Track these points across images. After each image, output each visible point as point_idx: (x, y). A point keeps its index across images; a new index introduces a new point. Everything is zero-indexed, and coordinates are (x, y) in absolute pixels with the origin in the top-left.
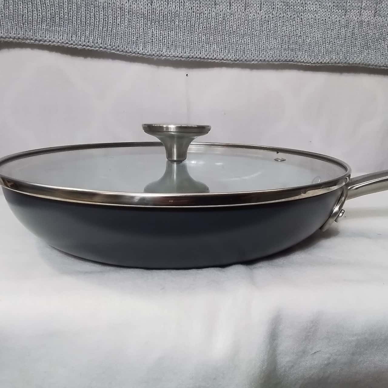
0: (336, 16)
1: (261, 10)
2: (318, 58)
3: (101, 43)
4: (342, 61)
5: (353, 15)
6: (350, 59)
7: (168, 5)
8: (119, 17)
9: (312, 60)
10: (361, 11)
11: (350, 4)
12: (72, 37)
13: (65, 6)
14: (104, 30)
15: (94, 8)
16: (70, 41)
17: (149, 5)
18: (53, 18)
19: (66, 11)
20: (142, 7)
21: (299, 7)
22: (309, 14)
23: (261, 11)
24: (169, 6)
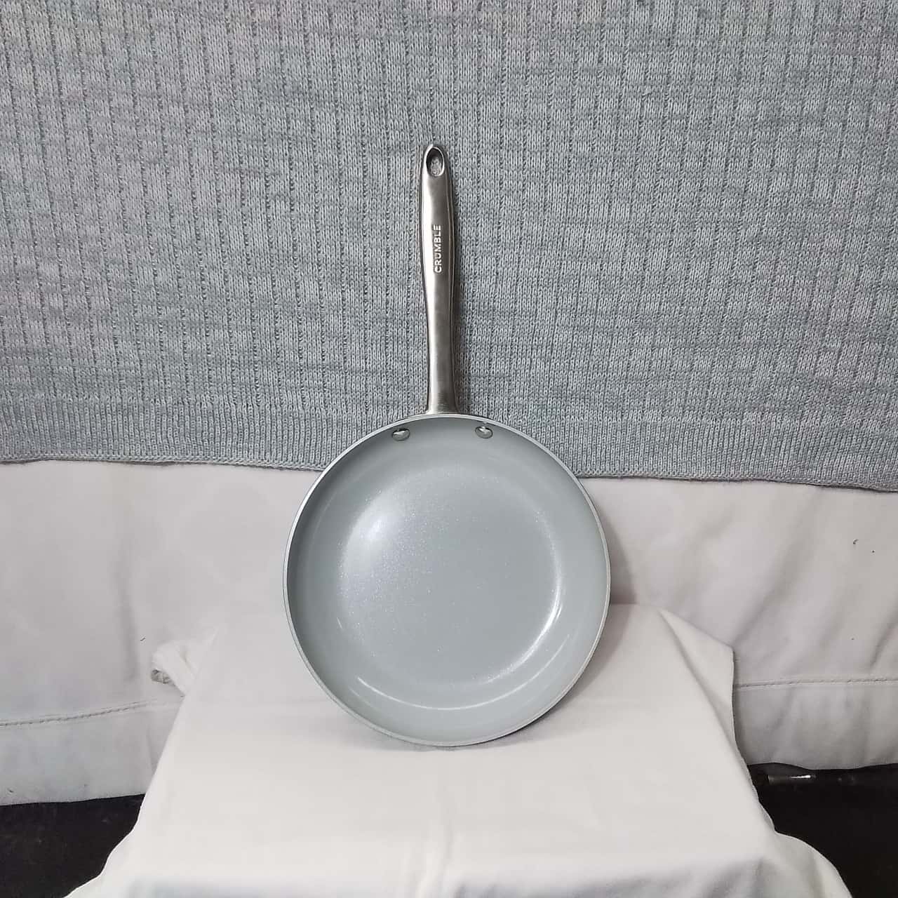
0: (610, 418)
1: (508, 414)
2: (586, 469)
3: (303, 461)
4: (619, 472)
5: (633, 416)
6: (629, 469)
7: (387, 413)
8: (325, 429)
9: (579, 472)
10: (643, 411)
11: (628, 404)
12: (265, 455)
13: (255, 418)
14: (306, 444)
15: (293, 420)
16: (262, 460)
17: (364, 413)
18: (241, 432)
19: (257, 424)
20: (354, 417)
21: (558, 410)
22: (573, 417)
23: (509, 417)
24: (389, 414)
